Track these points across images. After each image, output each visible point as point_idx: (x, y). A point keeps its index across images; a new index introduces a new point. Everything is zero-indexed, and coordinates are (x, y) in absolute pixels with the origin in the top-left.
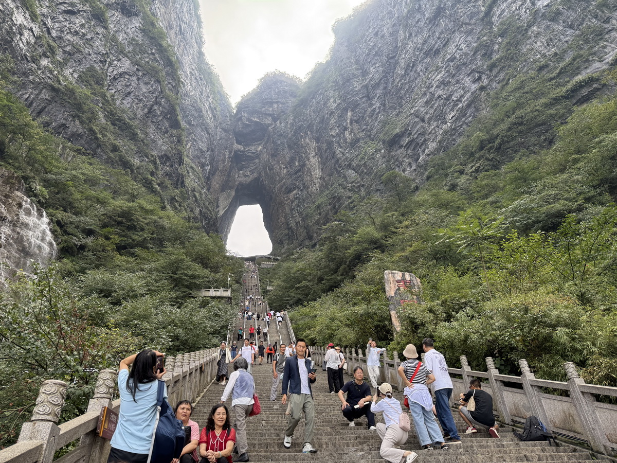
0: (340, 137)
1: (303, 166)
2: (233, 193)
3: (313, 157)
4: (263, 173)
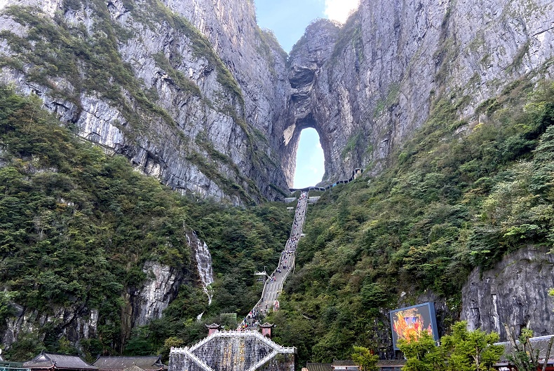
0: (362, 92)
1: (340, 110)
2: (294, 126)
3: (347, 104)
4: (314, 111)
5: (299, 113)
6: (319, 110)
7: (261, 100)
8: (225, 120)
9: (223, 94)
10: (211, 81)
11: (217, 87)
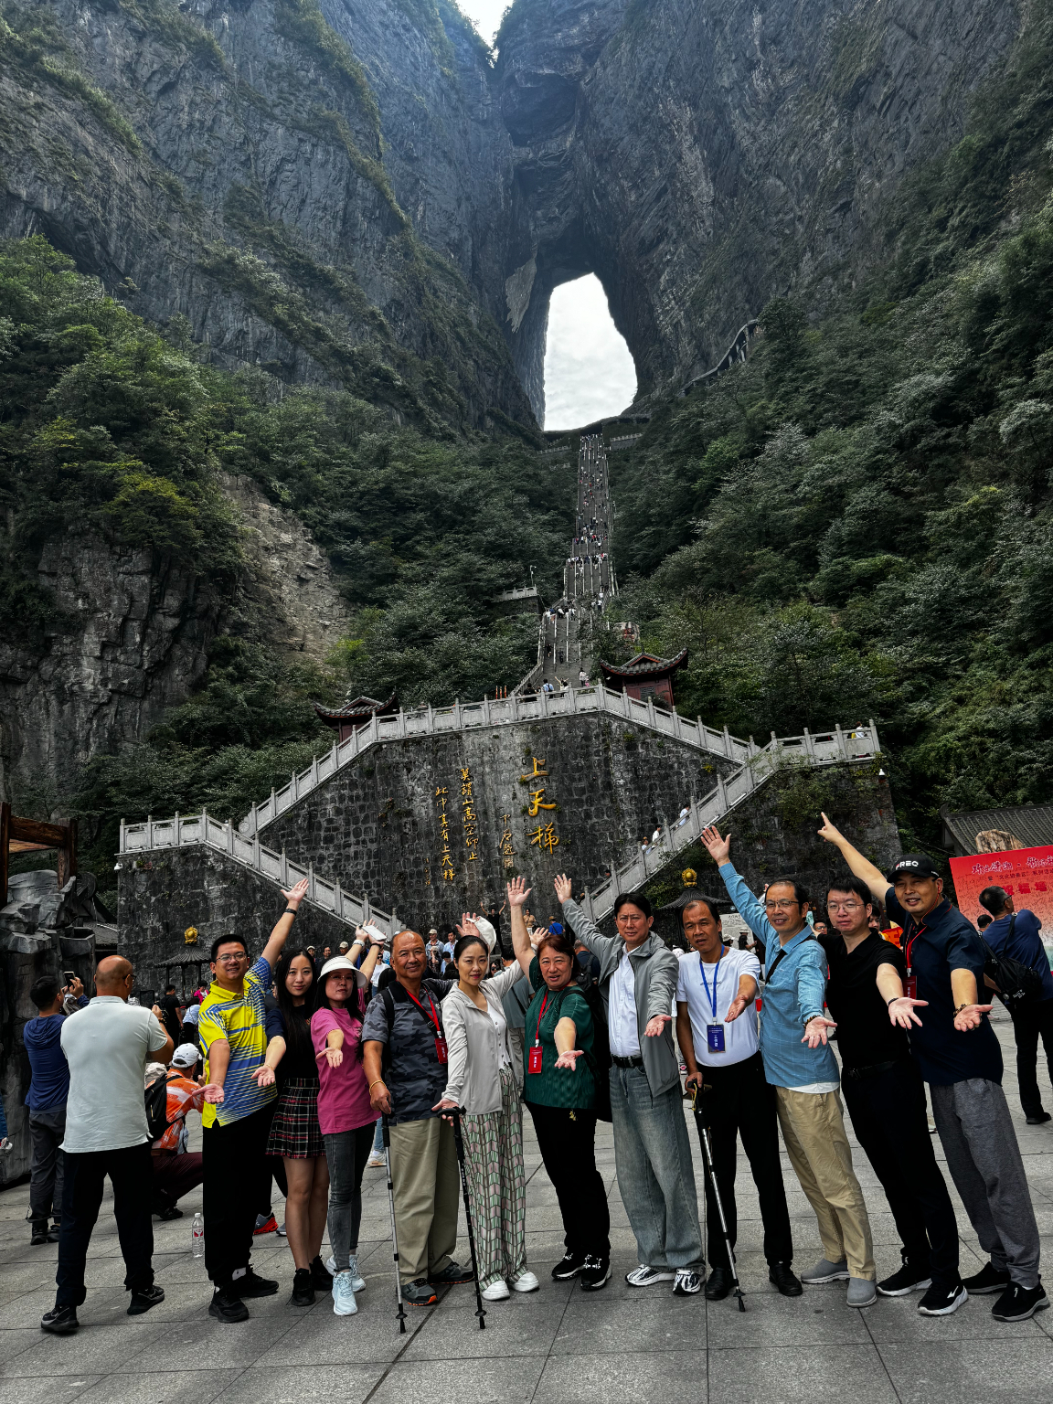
0: (741, 89)
1: (672, 176)
2: (532, 268)
3: (690, 148)
4: (587, 208)
5: (543, 224)
6: (602, 196)
7: (430, 162)
8: (320, 156)
9: (303, 73)
10: (259, 31)
11: (280, 52)
